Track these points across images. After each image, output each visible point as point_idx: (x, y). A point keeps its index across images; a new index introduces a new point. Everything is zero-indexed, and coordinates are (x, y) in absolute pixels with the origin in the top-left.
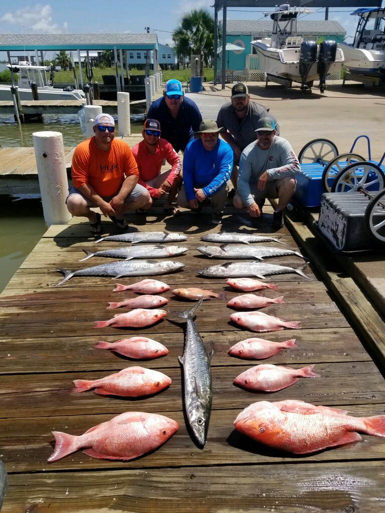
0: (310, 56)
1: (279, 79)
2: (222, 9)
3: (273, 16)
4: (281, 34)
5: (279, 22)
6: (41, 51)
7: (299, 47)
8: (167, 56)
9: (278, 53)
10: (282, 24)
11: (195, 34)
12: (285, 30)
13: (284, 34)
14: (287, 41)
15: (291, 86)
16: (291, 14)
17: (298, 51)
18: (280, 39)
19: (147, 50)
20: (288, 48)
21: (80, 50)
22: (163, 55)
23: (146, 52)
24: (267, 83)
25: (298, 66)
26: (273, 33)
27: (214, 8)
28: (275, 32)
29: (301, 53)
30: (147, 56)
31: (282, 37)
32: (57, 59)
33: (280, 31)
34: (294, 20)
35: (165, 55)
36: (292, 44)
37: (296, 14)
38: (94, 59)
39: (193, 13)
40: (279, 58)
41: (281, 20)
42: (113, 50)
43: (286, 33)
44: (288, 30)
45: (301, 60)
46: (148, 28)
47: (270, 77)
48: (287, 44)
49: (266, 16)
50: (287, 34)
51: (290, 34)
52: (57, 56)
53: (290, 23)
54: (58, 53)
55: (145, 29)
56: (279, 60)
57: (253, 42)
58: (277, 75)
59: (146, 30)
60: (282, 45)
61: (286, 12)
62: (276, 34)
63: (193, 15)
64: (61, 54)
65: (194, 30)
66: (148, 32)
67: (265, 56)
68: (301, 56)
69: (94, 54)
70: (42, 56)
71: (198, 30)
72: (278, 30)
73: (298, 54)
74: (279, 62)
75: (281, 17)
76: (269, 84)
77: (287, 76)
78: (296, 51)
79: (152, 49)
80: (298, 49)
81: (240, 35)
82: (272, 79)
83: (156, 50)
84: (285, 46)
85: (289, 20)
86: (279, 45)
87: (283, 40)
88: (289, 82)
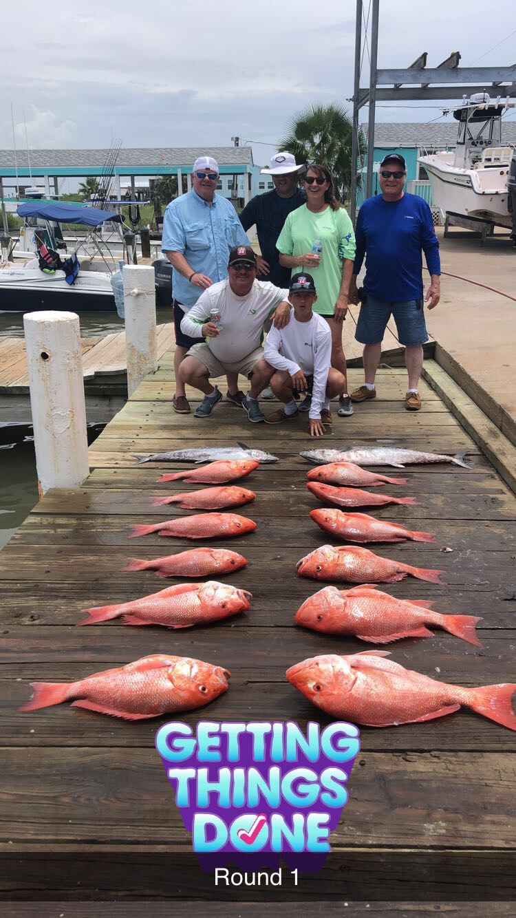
1: (470, 222)
2: (368, 103)
3: (458, 114)
4: (473, 143)
5: (470, 125)
6: (56, 177)
7: (507, 166)
9: (469, 176)
10: (475, 128)
11: (319, 147)
12: (479, 137)
13: (478, 145)
14: (484, 156)
15: (492, 234)
16: (492, 109)
17: (505, 172)
18: (471, 152)
19: (234, 174)
20: (486, 167)
21: (121, 175)
22: (260, 183)
23: (231, 178)
24: (446, 229)
25: (506, 198)
26: (458, 143)
27: (352, 104)
28: (461, 140)
29: (512, 175)
30: (233, 184)
31: (474, 149)
32: (81, 191)
33: (471, 139)
34: (497, 119)
35: (263, 183)
36: (493, 160)
37: (501, 107)
38: (142, 191)
39: (316, 110)
40: (470, 185)
41: (472, 121)
42: (176, 175)
43: (481, 143)
44: (485, 136)
45: (510, 188)
46: (237, 139)
47: (452, 219)
48: (483, 160)
49: (445, 113)
50: (484, 144)
51: (489, 143)
52: (82, 187)
53: (489, 126)
54: (84, 180)
55: (232, 139)
56: (472, 187)
57: (421, 159)
58: (466, 214)
59: (233, 142)
60: (474, 162)
61: (482, 106)
62: (463, 143)
63: (315, 114)
64: (88, 182)
65: (317, 140)
66: (237, 145)
67: (444, 181)
68: (511, 181)
69: (142, 183)
70: (56, 186)
71: (324, 140)
72: (468, 137)
73: (506, 178)
74: (470, 191)
75: (474, 115)
76: (451, 229)
77: (485, 218)
78: (502, 173)
79: (243, 174)
80: (505, 169)
81: (396, 148)
82: (457, 222)
83: (250, 175)
84: (481, 165)
85: (489, 119)
86: (469, 163)
87: (477, 155)
88: (489, 226)
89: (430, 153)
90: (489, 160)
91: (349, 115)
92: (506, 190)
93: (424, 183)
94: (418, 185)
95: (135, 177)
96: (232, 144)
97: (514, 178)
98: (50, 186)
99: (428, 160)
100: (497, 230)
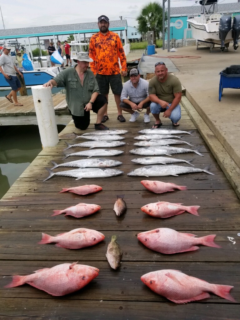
0: (227, 26)
1: (206, 43)
3: (201, 2)
4: (207, 13)
5: (205, 6)
6: (57, 35)
7: (219, 21)
8: (134, 34)
9: (205, 26)
10: (207, 7)
11: (151, 18)
12: (209, 11)
13: (209, 14)
14: (210, 18)
15: (214, 47)
18: (206, 17)
19: (121, 30)
20: (211, 22)
21: (80, 33)
24: (197, 47)
25: (218, 33)
26: (201, 14)
28: (202, 12)
29: (220, 24)
30: (121, 34)
31: (207, 15)
33: (206, 11)
34: (216, 3)
35: (133, 33)
36: (214, 19)
39: (149, 4)
40: (205, 29)
41: (206, 4)
43: (210, 13)
44: (212, 10)
45: (220, 29)
46: (121, 17)
47: (199, 42)
49: (196, 2)
50: (211, 13)
51: (213, 13)
52: (68, 39)
53: (213, 6)
54: (69, 36)
56: (206, 30)
57: (188, 20)
58: (204, 40)
60: (207, 20)
62: (203, 14)
63: (149, 5)
64: (71, 36)
65: (150, 15)
66: (122, 19)
67: (196, 28)
68: (220, 27)
70: (58, 39)
71: (152, 15)
72: (205, 11)
73: (218, 26)
74: (205, 31)
75: (207, 2)
76: (199, 47)
77: (211, 41)
78: (217, 24)
79: (124, 30)
80: (218, 23)
81: (180, 17)
82: (201, 44)
83: (126, 30)
84: (209, 21)
85: (213, 3)
86: (205, 21)
87: (208, 17)
88: (213, 44)
89: (191, 18)
90: (213, 19)
91: (161, 5)
92: (218, 31)
93: (190, 29)
94: (188, 30)
95: (86, 34)
96: (120, 19)
97: (221, 26)
98: (56, 39)
99: (190, 20)
100: (216, 46)
